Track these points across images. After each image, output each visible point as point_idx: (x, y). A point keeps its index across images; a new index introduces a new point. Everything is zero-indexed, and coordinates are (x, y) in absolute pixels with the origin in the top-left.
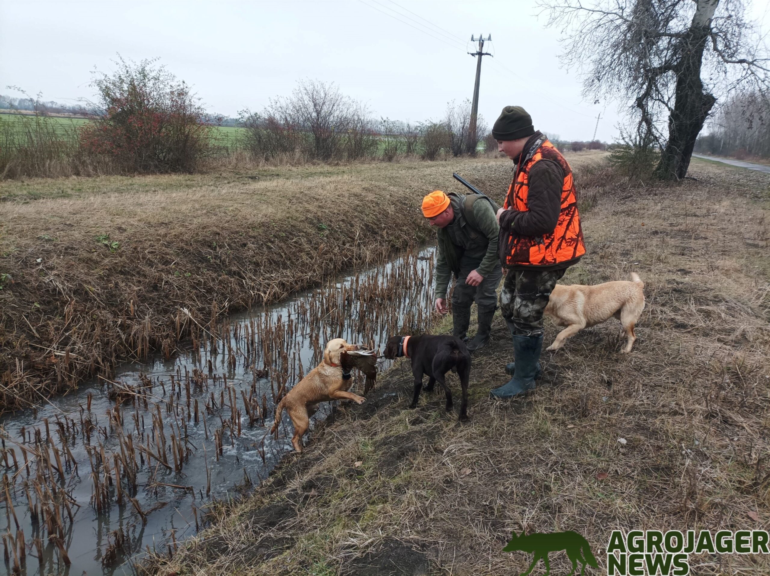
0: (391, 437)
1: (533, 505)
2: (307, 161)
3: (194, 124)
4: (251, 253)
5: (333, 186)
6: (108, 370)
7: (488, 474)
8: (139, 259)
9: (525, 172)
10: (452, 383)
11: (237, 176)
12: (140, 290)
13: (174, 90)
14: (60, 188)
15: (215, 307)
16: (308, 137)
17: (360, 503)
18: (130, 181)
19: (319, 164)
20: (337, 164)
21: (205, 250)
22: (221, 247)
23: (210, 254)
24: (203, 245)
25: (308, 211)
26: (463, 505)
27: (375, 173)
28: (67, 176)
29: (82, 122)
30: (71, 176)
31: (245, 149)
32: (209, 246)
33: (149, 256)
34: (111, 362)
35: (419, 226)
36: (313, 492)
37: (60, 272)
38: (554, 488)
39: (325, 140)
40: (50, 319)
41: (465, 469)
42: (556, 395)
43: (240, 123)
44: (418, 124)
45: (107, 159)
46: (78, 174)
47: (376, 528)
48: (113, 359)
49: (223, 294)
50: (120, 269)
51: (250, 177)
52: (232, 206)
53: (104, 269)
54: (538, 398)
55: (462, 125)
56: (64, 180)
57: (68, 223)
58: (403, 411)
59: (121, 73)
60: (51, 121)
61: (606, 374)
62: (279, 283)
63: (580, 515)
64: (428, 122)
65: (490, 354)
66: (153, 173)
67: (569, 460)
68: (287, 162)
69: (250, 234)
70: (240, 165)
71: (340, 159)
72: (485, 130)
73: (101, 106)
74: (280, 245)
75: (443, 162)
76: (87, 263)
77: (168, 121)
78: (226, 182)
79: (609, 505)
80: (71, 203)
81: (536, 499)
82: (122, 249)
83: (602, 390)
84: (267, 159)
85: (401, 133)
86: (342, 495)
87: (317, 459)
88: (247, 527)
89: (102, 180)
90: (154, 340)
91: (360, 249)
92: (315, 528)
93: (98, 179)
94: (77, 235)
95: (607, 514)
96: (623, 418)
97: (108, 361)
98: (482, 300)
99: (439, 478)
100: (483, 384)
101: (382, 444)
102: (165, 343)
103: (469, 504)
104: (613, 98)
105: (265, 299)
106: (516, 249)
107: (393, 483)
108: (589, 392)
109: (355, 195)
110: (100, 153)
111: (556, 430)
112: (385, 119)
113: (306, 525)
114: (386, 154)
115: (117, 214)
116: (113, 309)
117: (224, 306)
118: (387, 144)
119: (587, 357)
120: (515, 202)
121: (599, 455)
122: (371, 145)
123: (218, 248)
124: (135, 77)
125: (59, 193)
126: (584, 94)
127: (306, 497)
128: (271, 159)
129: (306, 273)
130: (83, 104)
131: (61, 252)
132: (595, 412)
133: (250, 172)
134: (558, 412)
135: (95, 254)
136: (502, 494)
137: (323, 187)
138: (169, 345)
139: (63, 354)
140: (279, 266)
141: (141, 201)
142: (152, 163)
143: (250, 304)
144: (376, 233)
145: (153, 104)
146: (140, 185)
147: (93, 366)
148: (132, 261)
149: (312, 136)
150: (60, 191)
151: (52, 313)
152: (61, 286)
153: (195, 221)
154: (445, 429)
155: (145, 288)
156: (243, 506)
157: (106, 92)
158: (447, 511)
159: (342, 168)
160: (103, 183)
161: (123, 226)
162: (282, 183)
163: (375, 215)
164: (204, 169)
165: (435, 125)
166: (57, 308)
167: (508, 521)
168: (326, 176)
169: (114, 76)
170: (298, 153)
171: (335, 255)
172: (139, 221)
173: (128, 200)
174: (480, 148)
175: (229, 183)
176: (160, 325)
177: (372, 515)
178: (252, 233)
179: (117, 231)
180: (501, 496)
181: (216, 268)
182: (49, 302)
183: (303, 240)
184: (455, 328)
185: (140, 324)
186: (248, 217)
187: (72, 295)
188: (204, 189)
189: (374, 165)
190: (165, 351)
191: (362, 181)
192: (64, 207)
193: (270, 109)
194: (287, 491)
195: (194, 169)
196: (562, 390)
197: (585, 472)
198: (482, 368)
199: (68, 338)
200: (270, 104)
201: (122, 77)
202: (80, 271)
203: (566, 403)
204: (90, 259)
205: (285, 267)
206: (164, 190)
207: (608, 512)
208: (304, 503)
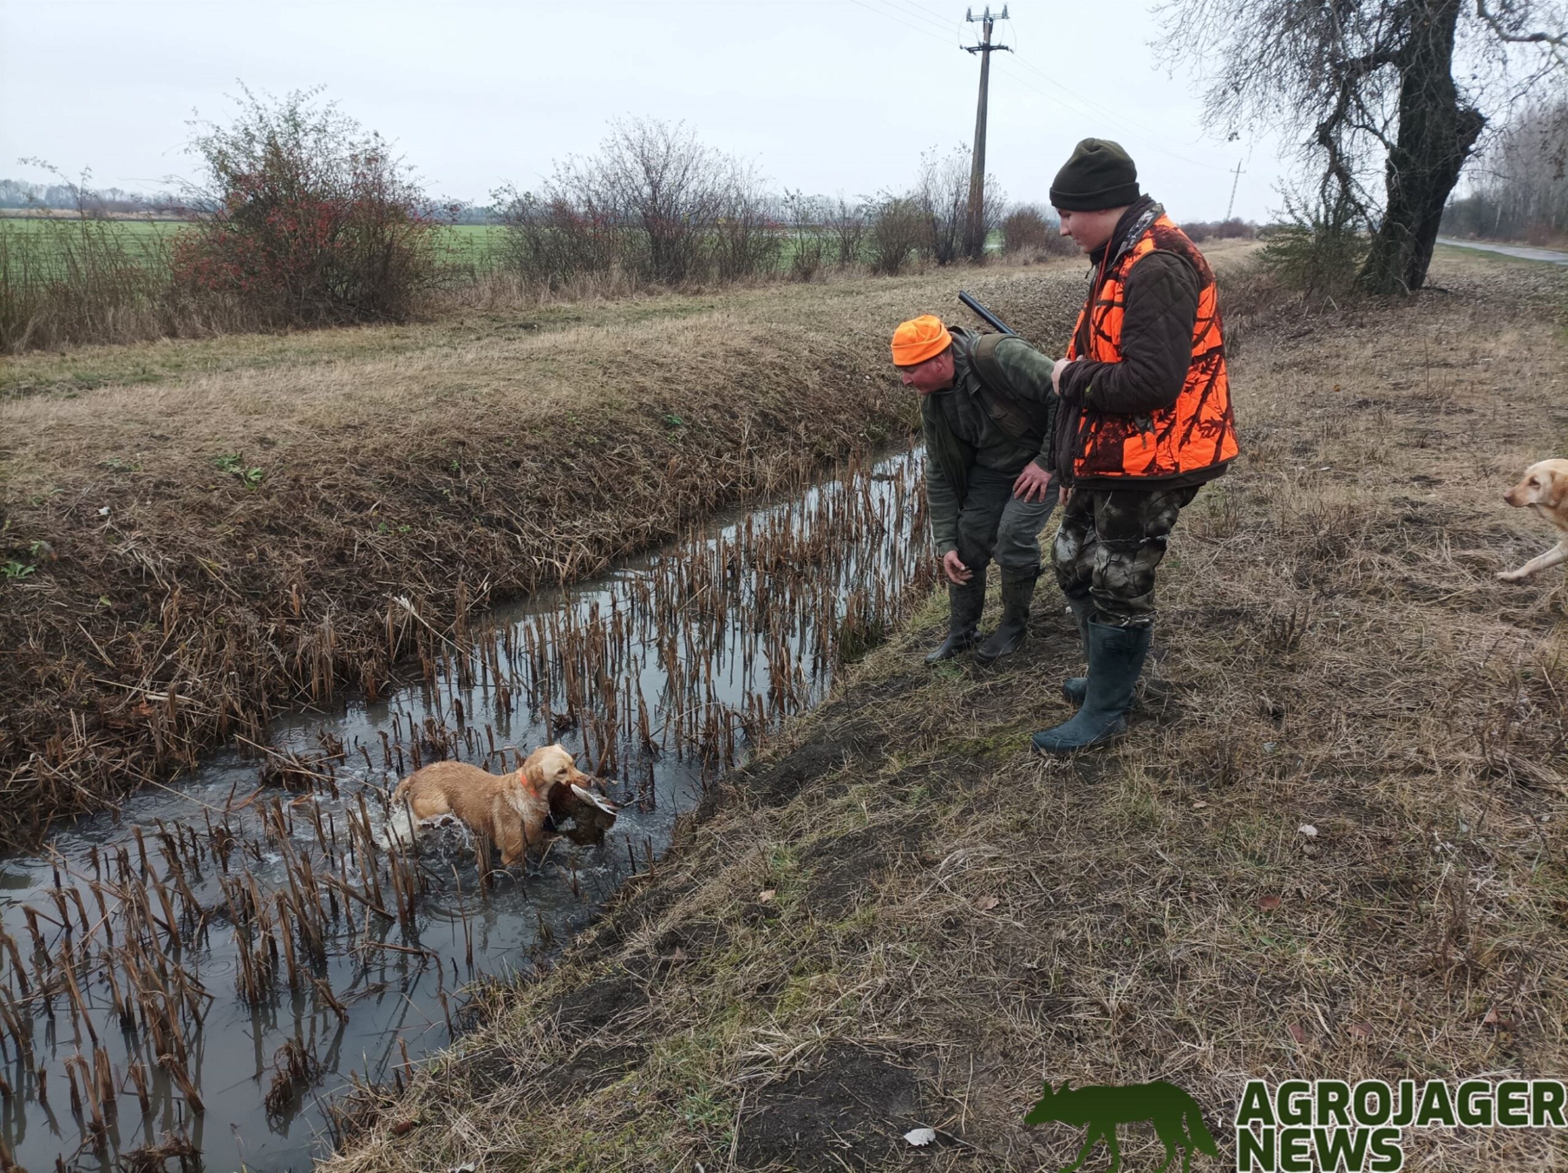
0: (830, 839)
1: (1128, 966)
2: (637, 287)
3: (402, 221)
4: (531, 480)
5: (690, 335)
6: (255, 726)
7: (1032, 907)
8: (303, 501)
9: (1117, 278)
10: (952, 727)
11: (496, 325)
12: (309, 563)
13: (357, 152)
14: (138, 365)
15: (462, 593)
16: (637, 236)
17: (774, 974)
18: (279, 345)
19: (660, 293)
20: (698, 292)
21: (437, 478)
22: (469, 470)
23: (447, 484)
24: (432, 467)
25: (643, 390)
26: (984, 970)
27: (777, 305)
28: (152, 340)
29: (172, 228)
30: (159, 337)
31: (508, 269)
32: (446, 469)
33: (325, 494)
34: (260, 711)
35: (871, 412)
36: (678, 954)
37: (147, 534)
38: (1171, 931)
39: (670, 243)
40: (132, 628)
41: (985, 898)
42: (1167, 743)
43: (496, 215)
44: (862, 202)
45: (229, 302)
46: (173, 334)
47: (809, 1022)
48: (264, 704)
49: (477, 566)
50: (267, 522)
51: (521, 326)
52: (486, 386)
53: (234, 524)
54: (1129, 749)
55: (952, 199)
56: (147, 347)
57: (157, 433)
58: (854, 787)
59: (249, 122)
60: (113, 228)
61: (1271, 696)
62: (590, 540)
63: (1225, 982)
64: (882, 195)
65: (1029, 665)
66: (324, 325)
67: (1198, 873)
68: (596, 291)
69: (527, 441)
70: (501, 301)
71: (705, 279)
72: (1001, 206)
73: (211, 191)
74: (589, 461)
75: (917, 278)
76: (200, 513)
77: (349, 217)
78: (473, 337)
79: (1286, 962)
80: (162, 393)
81: (1133, 954)
82: (270, 482)
83: (1262, 728)
84: (554, 288)
85: (827, 222)
86: (737, 958)
87: (684, 889)
88: (548, 1028)
89: (221, 344)
90: (344, 663)
91: (752, 464)
92: (686, 1026)
93: (214, 343)
94: (177, 456)
95: (1282, 979)
96: (1308, 784)
97: (253, 708)
98: (1010, 557)
99: (932, 916)
100: (1016, 726)
101: (813, 854)
102: (367, 668)
103: (996, 969)
104: (1268, 127)
105: (563, 574)
106: (1095, 444)
107: (839, 930)
108: (1236, 733)
109: (739, 353)
110: (214, 289)
111: (1170, 813)
112: (793, 192)
113: (666, 1021)
114: (798, 266)
115: (256, 412)
116: (258, 604)
117: (482, 590)
118: (799, 245)
119: (1229, 663)
120: (1093, 344)
121: (1260, 861)
122: (766, 249)
123: (463, 474)
124: (277, 129)
125: (136, 374)
126: (1207, 122)
127: (665, 966)
128: (563, 286)
129: (644, 516)
130: (175, 191)
131: (146, 492)
132: (1250, 773)
133: (521, 315)
134: (1174, 777)
135: (216, 493)
136: (1063, 947)
137: (670, 339)
138: (374, 673)
139: (163, 697)
140: (588, 505)
141: (302, 383)
142: (321, 306)
143: (533, 583)
144: (784, 430)
145: (316, 183)
146: (299, 352)
147: (225, 721)
148: (290, 506)
149: (644, 234)
150: (139, 370)
151: (135, 616)
152: (150, 562)
153: (414, 419)
154: (942, 820)
155: (320, 559)
156: (540, 986)
157: (221, 163)
158: (951, 984)
159: (708, 299)
160: (225, 349)
161: (269, 436)
162: (588, 334)
163: (782, 393)
164: (428, 313)
165: (897, 202)
166: (145, 606)
167: (1077, 1000)
168: (677, 317)
169: (235, 128)
170: (616, 272)
171: (701, 477)
172: (301, 423)
173: (277, 381)
174: (993, 245)
175: (479, 339)
176: (354, 633)
177: (799, 997)
178: (530, 440)
179: (257, 447)
180: (1061, 949)
181: (462, 514)
182: (129, 595)
183: (636, 450)
184: (954, 615)
185: (314, 632)
186: (522, 406)
187: (174, 580)
188: (427, 352)
189: (773, 290)
190: (368, 684)
191: (751, 323)
192: (148, 401)
193: (555, 183)
194: (626, 954)
195: (408, 314)
196: (1180, 732)
197: (1234, 896)
198: (1012, 694)
199: (172, 666)
200: (555, 173)
201: (252, 129)
202: (188, 530)
203: (1190, 758)
204: (207, 505)
205: (601, 506)
206: (347, 359)
207: (1283, 975)
208: (661, 977)
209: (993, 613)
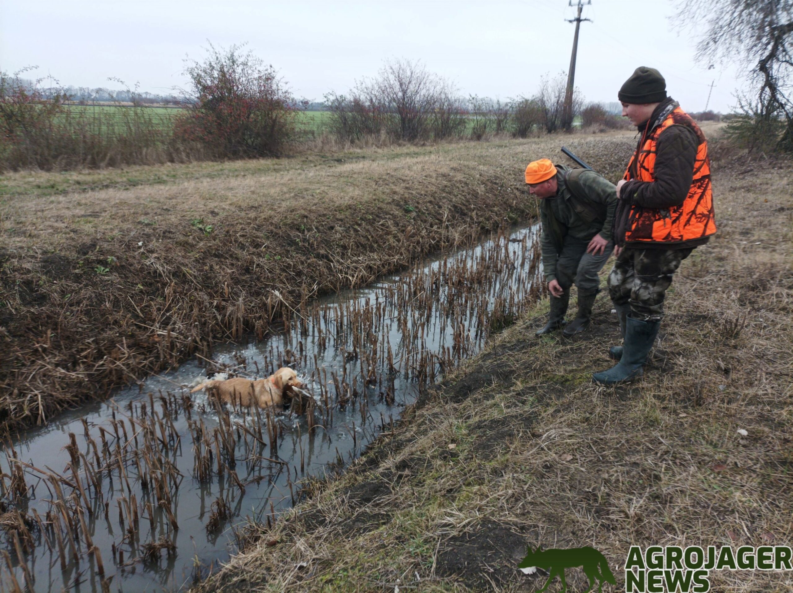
0: (485, 421)
1: (641, 494)
2: (393, 142)
3: (281, 109)
4: (338, 236)
5: (420, 166)
6: (206, 349)
7: (590, 461)
8: (231, 242)
9: (653, 139)
10: (549, 368)
11: (323, 159)
12: (233, 272)
13: (262, 75)
14: (156, 175)
15: (304, 290)
16: (395, 117)
17: (455, 484)
18: (220, 167)
19: (404, 145)
20: (424, 145)
21: (293, 233)
22: (309, 230)
23: (298, 237)
24: (291, 228)
25: (395, 193)
26: (564, 490)
27: (463, 152)
28: (162, 163)
29: (174, 111)
30: (166, 162)
31: (331, 132)
32: (298, 229)
33: (241, 239)
34: (208, 342)
35: (511, 207)
36: (407, 472)
37: (159, 255)
38: (665, 478)
39: (410, 120)
40: (152, 300)
41: (565, 455)
42: (665, 383)
43: (326, 106)
44: (508, 100)
45: (199, 146)
46: (172, 161)
47: (472, 509)
48: (210, 339)
49: (311, 277)
50: (214, 252)
51: (335, 160)
52: (318, 189)
53: (199, 252)
54: (645, 384)
55: (556, 100)
56: (160, 167)
57: (165, 207)
58: (498, 396)
59: (212, 60)
60: (147, 111)
61: (723, 361)
62: (366, 266)
63: (693, 506)
64: (520, 97)
65: (591, 339)
66: (242, 158)
67: (681, 450)
68: (373, 144)
69: (337, 217)
70: (327, 148)
71: (427, 138)
72: (581, 104)
73: (193, 94)
74: (367, 227)
75: (536, 140)
76: (184, 246)
77: (257, 106)
78: (312, 165)
79: (727, 498)
80: (167, 188)
81: (644, 488)
82: (216, 232)
83: (719, 377)
84: (352, 142)
85: (490, 111)
86: (437, 475)
87: (410, 441)
88: (343, 501)
89: (194, 166)
90: (248, 321)
91: (448, 232)
92: (411, 506)
93: (190, 166)
94: (173, 219)
95: (724, 507)
96: (743, 408)
97: (205, 340)
98: (583, 283)
99: (538, 462)
100: (583, 369)
101: (476, 428)
102: (258, 324)
103: (570, 490)
104: (731, 62)
105: (353, 283)
106: (638, 224)
107: (489, 466)
108: (703, 379)
109: (444, 175)
110: (192, 140)
111: (666, 419)
112: (473, 96)
113: (401, 503)
114: (474, 133)
115: (210, 199)
116: (209, 291)
117: (313, 289)
118: (475, 122)
119: (700, 342)
120: (638, 173)
121: (715, 446)
122: (459, 124)
123: (306, 232)
124: (225, 64)
125: (155, 179)
126: (697, 60)
127: (400, 477)
128: (357, 141)
129: (393, 256)
130: (176, 94)
131: (159, 235)
132: (711, 401)
133: (336, 155)
134: (669, 400)
135: (191, 237)
136: (607, 482)
137: (409, 168)
138: (262, 326)
139: (165, 333)
140: (366, 249)
141: (231, 185)
142: (240, 149)
143: (338, 286)
144: (465, 214)
145: (242, 90)
146: (230, 171)
147: (192, 346)
148: (225, 245)
149: (397, 116)
150: (157, 178)
151: (153, 294)
152: (161, 269)
153: (284, 204)
154: (543, 415)
155: (238, 270)
156: (337, 483)
157: (198, 80)
158: (546, 496)
159: (428, 148)
160: (196, 169)
161: (216, 210)
162: (368, 165)
163: (465, 196)
164: (291, 153)
165: (527, 101)
166: (158, 289)
167: (612, 509)
168: (413, 157)
169: (205, 63)
170: (383, 135)
171: (422, 237)
172: (231, 204)
173: (219, 184)
174: (577, 123)
175: (315, 166)
176: (253, 307)
177: (468, 496)
178: (339, 216)
179: (210, 215)
180: (605, 483)
181: (306, 252)
182: (151, 284)
183: (390, 223)
184: (552, 311)
185: (234, 305)
186: (335, 199)
187: (171, 277)
188: (291, 172)
189: (462, 144)
190: (259, 332)
191: (450, 160)
192: (160, 192)
193: (355, 90)
194: (381, 470)
195: (281, 153)
196: (672, 377)
197: (700, 463)
198: (581, 353)
199: (169, 318)
200: (355, 85)
201: (213, 64)
202: (178, 254)
203: (678, 391)
204: (187, 243)
205: (372, 250)
206: (253, 174)
207: (725, 505)
208: (398, 482)
209: (572, 311)
